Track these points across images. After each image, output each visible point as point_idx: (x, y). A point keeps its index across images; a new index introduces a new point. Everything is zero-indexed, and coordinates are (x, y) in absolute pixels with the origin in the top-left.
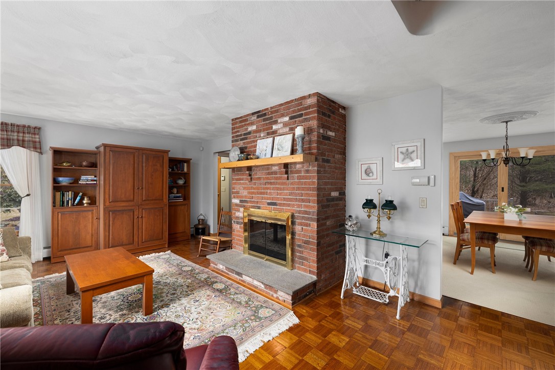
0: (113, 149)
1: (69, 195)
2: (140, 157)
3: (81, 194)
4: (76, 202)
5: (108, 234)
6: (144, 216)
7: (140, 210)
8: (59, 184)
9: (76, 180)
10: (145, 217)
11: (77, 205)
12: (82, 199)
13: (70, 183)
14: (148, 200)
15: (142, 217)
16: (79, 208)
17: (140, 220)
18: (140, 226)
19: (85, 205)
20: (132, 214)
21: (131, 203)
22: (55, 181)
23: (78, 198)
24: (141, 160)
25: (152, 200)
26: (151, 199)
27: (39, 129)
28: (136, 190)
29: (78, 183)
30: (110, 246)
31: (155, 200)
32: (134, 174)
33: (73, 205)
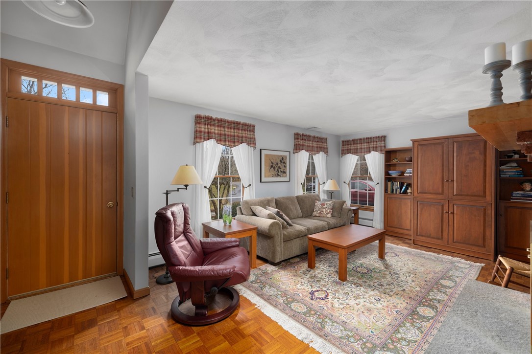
0: (421, 143)
1: (397, 185)
2: (451, 146)
3: (405, 184)
4: (402, 191)
5: (416, 222)
6: (455, 212)
7: (451, 205)
8: (390, 175)
9: (402, 173)
10: (457, 214)
11: (403, 193)
12: (407, 188)
13: (399, 176)
14: (462, 195)
15: (453, 213)
16: (404, 196)
17: (451, 216)
18: (451, 223)
19: (409, 194)
20: (441, 207)
21: (440, 197)
22: (387, 173)
23: (404, 188)
24: (451, 149)
25: (467, 195)
26: (465, 194)
27: (384, 137)
28: (445, 183)
29: (404, 175)
30: (418, 234)
31: (472, 196)
32: (443, 165)
33: (400, 193)
